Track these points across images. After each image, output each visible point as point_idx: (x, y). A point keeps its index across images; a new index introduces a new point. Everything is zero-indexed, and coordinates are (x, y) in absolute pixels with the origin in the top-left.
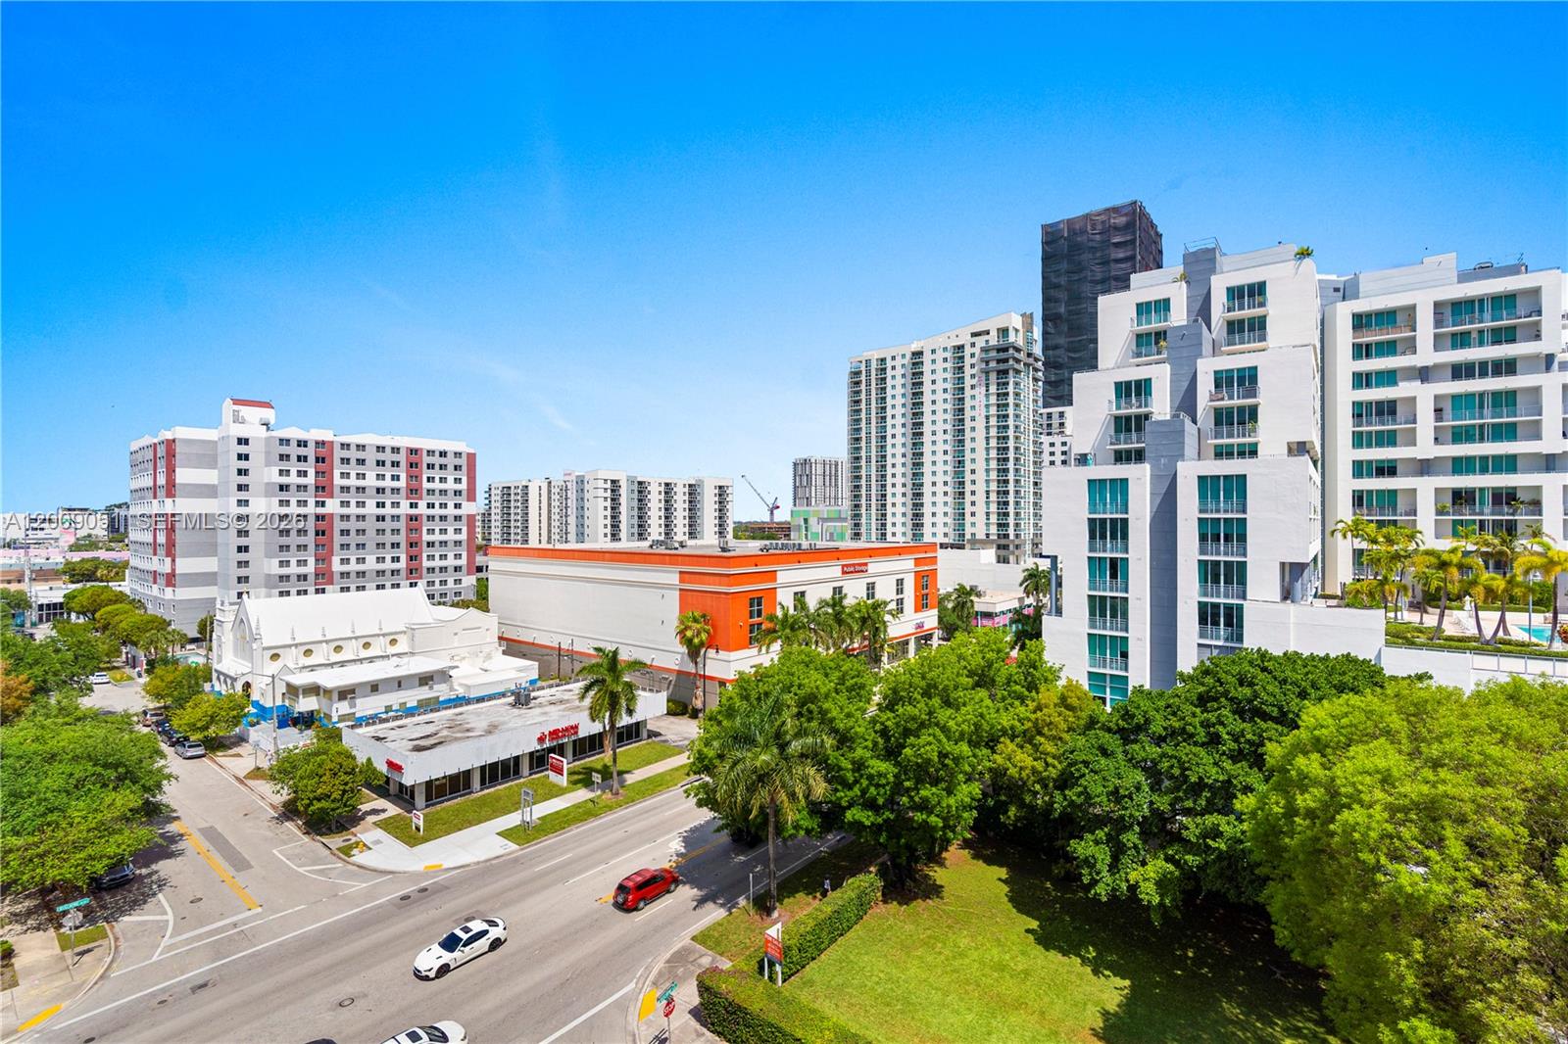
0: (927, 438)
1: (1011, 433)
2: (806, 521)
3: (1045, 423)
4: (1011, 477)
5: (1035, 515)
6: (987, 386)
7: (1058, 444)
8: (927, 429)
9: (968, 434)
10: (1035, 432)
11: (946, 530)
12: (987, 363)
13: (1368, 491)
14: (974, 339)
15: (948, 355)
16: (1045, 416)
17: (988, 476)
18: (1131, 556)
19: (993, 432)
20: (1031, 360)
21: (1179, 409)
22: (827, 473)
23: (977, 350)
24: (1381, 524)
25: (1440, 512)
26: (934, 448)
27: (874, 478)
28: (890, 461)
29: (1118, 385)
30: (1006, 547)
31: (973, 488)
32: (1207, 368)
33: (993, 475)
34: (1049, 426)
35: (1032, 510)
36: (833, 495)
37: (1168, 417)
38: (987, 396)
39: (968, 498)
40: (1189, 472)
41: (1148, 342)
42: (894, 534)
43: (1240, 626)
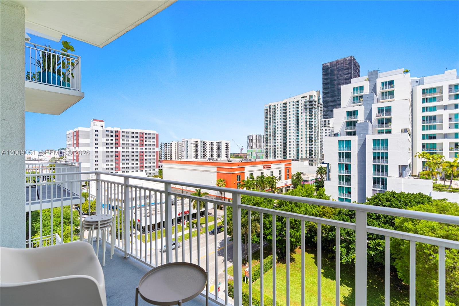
0: (288, 128)
1: (313, 126)
2: (251, 153)
3: (324, 123)
4: (313, 140)
5: (321, 151)
6: (306, 112)
7: (328, 130)
8: (288, 126)
9: (300, 127)
10: (321, 126)
11: (294, 156)
12: (306, 106)
13: (427, 144)
14: (302, 99)
15: (294, 104)
16: (323, 122)
17: (306, 139)
18: (352, 163)
19: (308, 126)
20: (319, 105)
21: (366, 119)
22: (257, 139)
23: (303, 102)
24: (431, 154)
25: (451, 150)
26: (290, 131)
27: (272, 140)
28: (277, 135)
29: (347, 112)
30: (312, 161)
31: (302, 143)
32: (375, 107)
33: (308, 139)
34: (325, 124)
35: (320, 150)
36: (259, 145)
37: (363, 122)
38: (306, 116)
39: (300, 146)
40: (370, 138)
41: (357, 99)
42: (278, 157)
43: (386, 184)
